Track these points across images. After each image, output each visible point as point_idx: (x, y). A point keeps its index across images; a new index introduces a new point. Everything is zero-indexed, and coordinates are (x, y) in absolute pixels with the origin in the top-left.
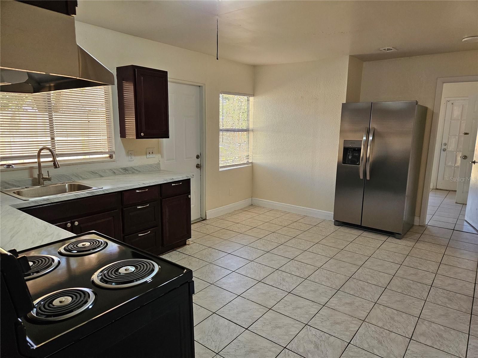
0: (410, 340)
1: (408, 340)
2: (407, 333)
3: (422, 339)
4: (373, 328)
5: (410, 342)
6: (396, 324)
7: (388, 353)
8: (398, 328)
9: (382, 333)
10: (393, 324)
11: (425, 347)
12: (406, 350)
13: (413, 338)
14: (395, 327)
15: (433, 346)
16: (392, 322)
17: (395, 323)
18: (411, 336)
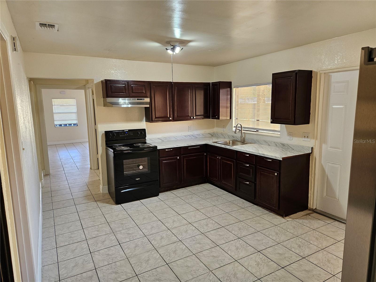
0: (95, 268)
1: (96, 267)
2: (100, 270)
3: (90, 273)
4: (119, 258)
5: (95, 267)
6: (110, 271)
7: (100, 253)
8: (108, 269)
9: (112, 260)
10: (112, 269)
11: (85, 271)
12: (93, 261)
13: (95, 270)
14: (110, 269)
15: (82, 274)
16: (114, 270)
17: (112, 271)
18: (97, 270)
